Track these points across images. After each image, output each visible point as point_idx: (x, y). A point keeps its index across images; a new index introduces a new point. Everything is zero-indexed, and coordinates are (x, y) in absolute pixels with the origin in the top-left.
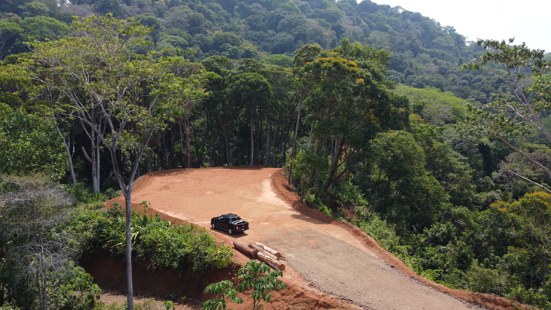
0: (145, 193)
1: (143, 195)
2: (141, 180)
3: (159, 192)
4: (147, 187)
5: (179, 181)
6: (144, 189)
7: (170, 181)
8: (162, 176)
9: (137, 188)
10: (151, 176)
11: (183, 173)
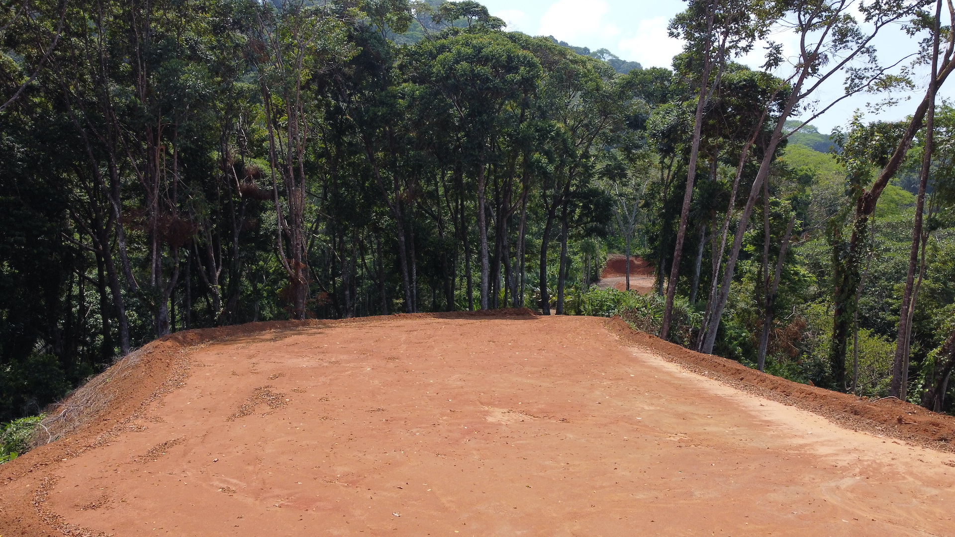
0: (161, 434)
1: (154, 454)
2: (137, 366)
3: (240, 428)
4: (168, 398)
5: (304, 363)
6: (153, 408)
7: (266, 367)
8: (224, 342)
9: (115, 404)
10: (185, 343)
11: (300, 334)
